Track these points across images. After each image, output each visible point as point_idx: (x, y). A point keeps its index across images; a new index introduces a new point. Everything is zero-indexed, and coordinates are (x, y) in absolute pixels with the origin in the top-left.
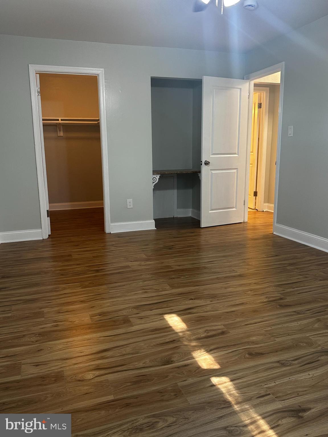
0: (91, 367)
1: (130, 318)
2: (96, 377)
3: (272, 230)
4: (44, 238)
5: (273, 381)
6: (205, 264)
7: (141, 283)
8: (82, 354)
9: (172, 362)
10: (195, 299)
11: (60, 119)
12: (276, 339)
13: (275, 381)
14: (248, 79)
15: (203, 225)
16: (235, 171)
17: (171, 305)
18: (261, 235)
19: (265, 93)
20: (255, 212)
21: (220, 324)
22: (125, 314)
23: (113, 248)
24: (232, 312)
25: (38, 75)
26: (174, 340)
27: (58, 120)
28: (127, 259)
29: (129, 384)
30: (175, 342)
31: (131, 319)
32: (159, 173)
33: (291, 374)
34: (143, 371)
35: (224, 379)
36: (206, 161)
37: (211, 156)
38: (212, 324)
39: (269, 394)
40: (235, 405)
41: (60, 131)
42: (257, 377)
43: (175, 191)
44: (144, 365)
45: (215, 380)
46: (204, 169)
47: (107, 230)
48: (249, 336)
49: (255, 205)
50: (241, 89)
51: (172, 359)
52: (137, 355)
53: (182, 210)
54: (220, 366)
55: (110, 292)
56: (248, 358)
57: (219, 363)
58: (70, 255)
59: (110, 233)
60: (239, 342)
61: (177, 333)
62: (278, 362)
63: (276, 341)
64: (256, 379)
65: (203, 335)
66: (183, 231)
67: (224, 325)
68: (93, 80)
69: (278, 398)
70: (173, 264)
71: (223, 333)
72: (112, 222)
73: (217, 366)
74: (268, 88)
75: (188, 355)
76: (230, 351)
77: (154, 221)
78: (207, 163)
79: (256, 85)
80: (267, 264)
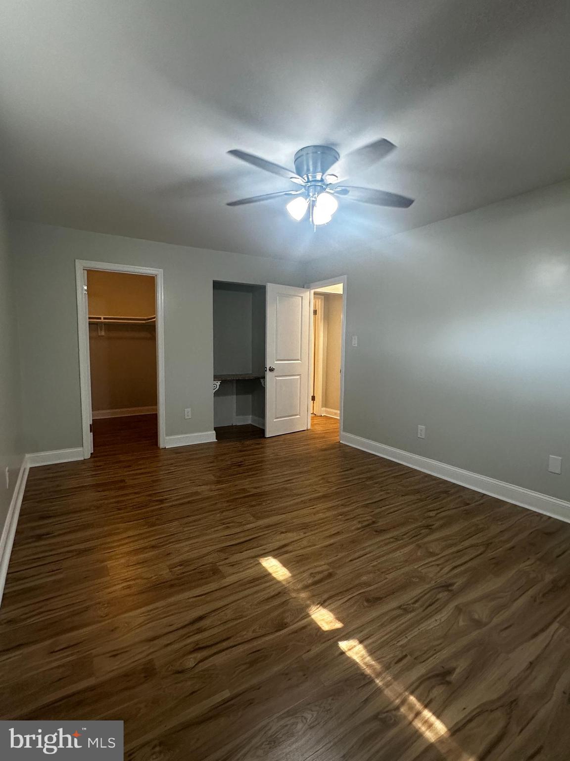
0: (189, 648)
1: (219, 566)
2: (199, 662)
3: (338, 437)
4: (86, 458)
5: (403, 636)
6: (284, 484)
7: (218, 515)
8: (171, 629)
9: (285, 624)
10: (286, 532)
11: (102, 317)
12: (387, 576)
13: (407, 636)
14: (309, 288)
15: (268, 435)
16: (298, 377)
17: (262, 542)
18: (329, 445)
19: (320, 301)
20: (313, 417)
21: (323, 563)
22: (211, 561)
23: (173, 468)
24: (331, 545)
25: (86, 272)
26: (279, 593)
27: (100, 318)
28: (194, 482)
29: (243, 667)
30: (280, 595)
31: (220, 568)
32: (220, 379)
33: (419, 622)
34: (255, 643)
35: (352, 642)
36: (270, 367)
37: (275, 362)
38: (315, 564)
39: (406, 656)
40: (377, 678)
41: (101, 330)
42: (386, 632)
43: (235, 397)
44: (254, 635)
45: (343, 645)
46: (269, 375)
47: (162, 445)
48: (359, 576)
49: (313, 410)
50: (302, 297)
51: (286, 620)
52: (241, 620)
53: (241, 417)
54: (342, 622)
55: (185, 530)
56: (367, 607)
57: (339, 619)
58: (122, 481)
59: (165, 448)
60: (351, 586)
61: (279, 582)
62: (400, 607)
63: (388, 580)
64: (386, 635)
65: (310, 581)
66: (248, 443)
67: (328, 564)
68: (150, 281)
69: (418, 660)
70: (248, 486)
71: (330, 575)
72: (167, 435)
73: (339, 625)
74: (323, 297)
75: (302, 611)
76: (346, 599)
77: (214, 432)
78: (271, 370)
79: (315, 294)
80: (345, 480)
